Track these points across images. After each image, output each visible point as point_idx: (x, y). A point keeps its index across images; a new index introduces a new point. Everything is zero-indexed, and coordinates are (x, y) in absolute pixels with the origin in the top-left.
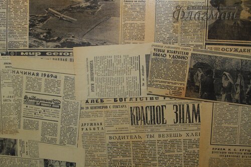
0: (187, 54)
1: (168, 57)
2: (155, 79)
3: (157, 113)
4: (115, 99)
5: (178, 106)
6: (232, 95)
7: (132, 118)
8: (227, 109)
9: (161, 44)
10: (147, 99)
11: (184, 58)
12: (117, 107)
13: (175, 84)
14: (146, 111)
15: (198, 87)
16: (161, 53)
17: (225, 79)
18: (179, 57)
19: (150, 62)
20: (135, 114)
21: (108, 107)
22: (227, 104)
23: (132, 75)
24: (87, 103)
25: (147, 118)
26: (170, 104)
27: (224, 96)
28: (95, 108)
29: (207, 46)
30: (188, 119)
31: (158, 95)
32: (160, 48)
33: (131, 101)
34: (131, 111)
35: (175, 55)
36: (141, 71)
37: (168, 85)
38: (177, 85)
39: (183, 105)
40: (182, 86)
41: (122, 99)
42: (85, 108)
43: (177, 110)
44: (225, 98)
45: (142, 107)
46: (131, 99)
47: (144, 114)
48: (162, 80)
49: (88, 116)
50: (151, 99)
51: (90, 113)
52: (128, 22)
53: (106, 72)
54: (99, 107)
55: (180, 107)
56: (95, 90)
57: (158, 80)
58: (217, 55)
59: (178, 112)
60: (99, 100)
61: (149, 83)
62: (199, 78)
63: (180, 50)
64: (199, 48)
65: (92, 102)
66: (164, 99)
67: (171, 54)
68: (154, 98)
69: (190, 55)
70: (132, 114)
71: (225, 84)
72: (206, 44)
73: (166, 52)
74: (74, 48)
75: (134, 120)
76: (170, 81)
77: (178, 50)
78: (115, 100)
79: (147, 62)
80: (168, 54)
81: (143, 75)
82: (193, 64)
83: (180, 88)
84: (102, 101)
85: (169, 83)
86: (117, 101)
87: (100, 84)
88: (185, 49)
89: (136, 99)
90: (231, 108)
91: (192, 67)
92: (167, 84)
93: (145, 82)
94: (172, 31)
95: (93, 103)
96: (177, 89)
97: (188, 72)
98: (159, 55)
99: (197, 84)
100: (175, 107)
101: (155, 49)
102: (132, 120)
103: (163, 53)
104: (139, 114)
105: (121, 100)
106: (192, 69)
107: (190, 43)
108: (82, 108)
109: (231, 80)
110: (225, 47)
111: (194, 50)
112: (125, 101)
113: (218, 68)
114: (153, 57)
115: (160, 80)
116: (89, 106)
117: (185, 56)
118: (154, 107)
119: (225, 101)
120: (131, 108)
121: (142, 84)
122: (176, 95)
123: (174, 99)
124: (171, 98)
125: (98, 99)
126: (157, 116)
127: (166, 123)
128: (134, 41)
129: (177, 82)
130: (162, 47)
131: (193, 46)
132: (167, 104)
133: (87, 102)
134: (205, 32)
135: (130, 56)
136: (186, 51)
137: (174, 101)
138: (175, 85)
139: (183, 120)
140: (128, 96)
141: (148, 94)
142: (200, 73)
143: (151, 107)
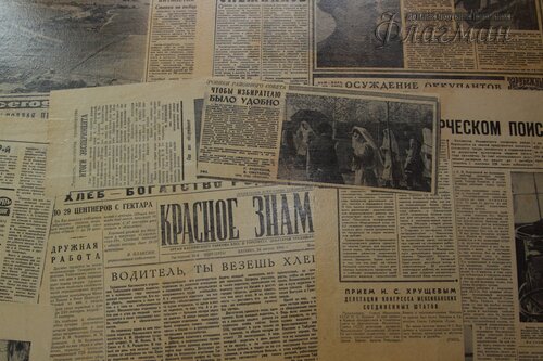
0: (278, 94)
1: (239, 102)
2: (213, 146)
3: (218, 217)
4: (128, 189)
5: (264, 199)
6: (375, 171)
7: (163, 229)
8: (367, 200)
9: (225, 79)
10: (196, 188)
11: (272, 103)
12: (132, 206)
13: (256, 153)
14: (195, 211)
15: (303, 158)
16: (224, 96)
17: (358, 140)
18: (262, 102)
19: (204, 112)
20: (170, 219)
21: (113, 208)
22: (369, 190)
23: (167, 140)
24: (69, 202)
25: (196, 227)
26: (246, 194)
27: (359, 174)
28: (85, 210)
29: (317, 80)
30: (285, 227)
31: (219, 178)
32: (223, 87)
33: (163, 193)
34: (162, 213)
35: (253, 98)
36: (185, 131)
37: (241, 155)
38: (259, 156)
39: (274, 197)
40: (270, 157)
41: (143, 188)
42: (63, 212)
43: (261, 209)
44: (362, 179)
45: (186, 205)
46: (162, 188)
47: (189, 220)
48: (228, 147)
49: (69, 230)
50: (204, 187)
51: (73, 224)
52: (162, 42)
53: (112, 136)
54: (94, 209)
55: (267, 200)
56: (87, 173)
57: (220, 146)
58: (338, 95)
59: (264, 212)
60: (95, 194)
61: (201, 154)
62: (305, 141)
63: (264, 89)
64: (302, 84)
65: (78, 199)
66: (234, 184)
67: (245, 97)
68: (212, 185)
69: (283, 97)
70: (164, 220)
71: (360, 150)
72: (314, 76)
73: (235, 93)
74: (52, 92)
75: (168, 233)
76: (245, 148)
77: (259, 89)
78: (129, 192)
79: (198, 112)
80: (239, 97)
81: (189, 138)
82: (291, 113)
83: (265, 162)
84: (100, 195)
85: (242, 152)
86: (133, 193)
87: (98, 159)
88: (273, 87)
89: (174, 187)
90: (377, 198)
91: (289, 120)
92: (238, 154)
93: (193, 152)
94: (246, 54)
95: (80, 201)
96: (260, 163)
97: (280, 130)
98: (221, 100)
99: (301, 152)
100: (256, 200)
101: (213, 89)
102: (163, 233)
103: (229, 96)
104: (180, 221)
105: (141, 191)
106: (289, 123)
107: (284, 75)
108: (56, 213)
109: (369, 142)
110: (353, 80)
111: (290, 88)
112: (150, 192)
113: (342, 120)
114: (210, 103)
115: (224, 147)
116: (72, 208)
117: (273, 99)
118: (211, 202)
119: (362, 184)
120: (162, 206)
121: (186, 156)
122: (258, 175)
123: (254, 185)
124: (248, 182)
125: (92, 191)
126: (219, 222)
127: (238, 237)
128: (173, 76)
129: (258, 149)
130: (228, 84)
131: (288, 81)
132: (239, 195)
133: (69, 198)
134: (311, 54)
135: (163, 103)
136: (275, 90)
137: (253, 189)
138: (256, 157)
139: (276, 227)
140: (156, 182)
141: (198, 177)
142: (305, 131)
143: (205, 203)
